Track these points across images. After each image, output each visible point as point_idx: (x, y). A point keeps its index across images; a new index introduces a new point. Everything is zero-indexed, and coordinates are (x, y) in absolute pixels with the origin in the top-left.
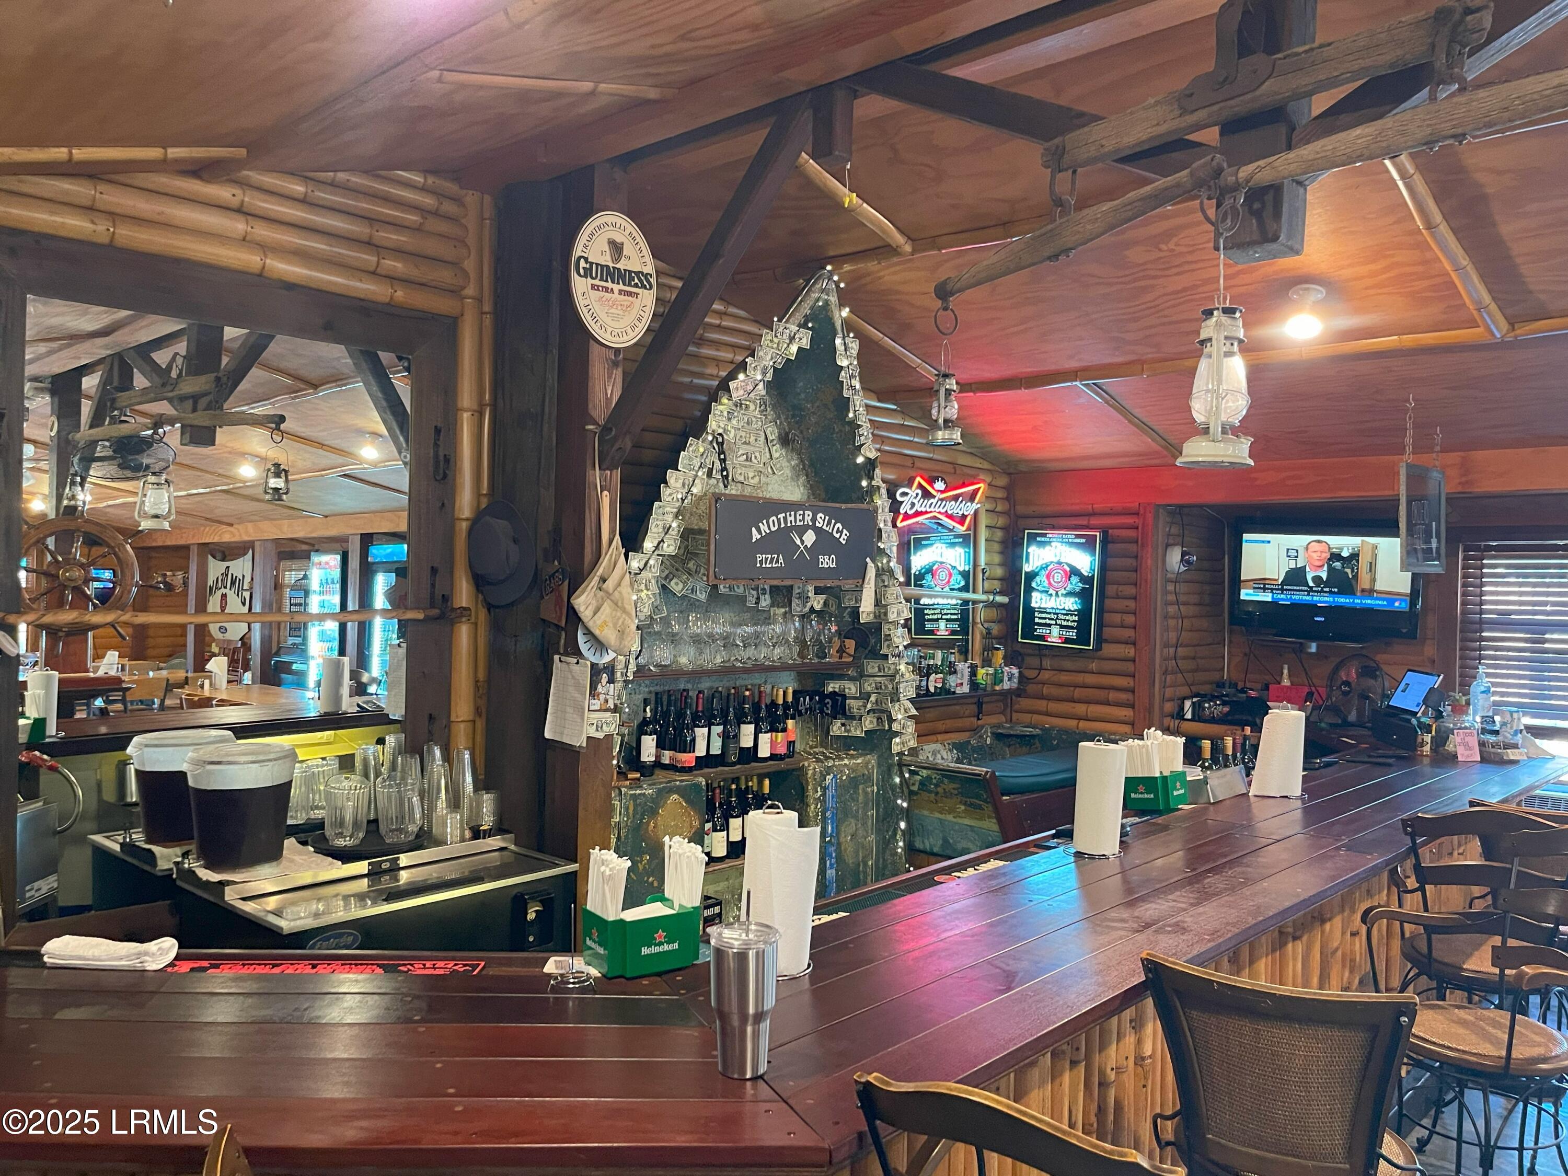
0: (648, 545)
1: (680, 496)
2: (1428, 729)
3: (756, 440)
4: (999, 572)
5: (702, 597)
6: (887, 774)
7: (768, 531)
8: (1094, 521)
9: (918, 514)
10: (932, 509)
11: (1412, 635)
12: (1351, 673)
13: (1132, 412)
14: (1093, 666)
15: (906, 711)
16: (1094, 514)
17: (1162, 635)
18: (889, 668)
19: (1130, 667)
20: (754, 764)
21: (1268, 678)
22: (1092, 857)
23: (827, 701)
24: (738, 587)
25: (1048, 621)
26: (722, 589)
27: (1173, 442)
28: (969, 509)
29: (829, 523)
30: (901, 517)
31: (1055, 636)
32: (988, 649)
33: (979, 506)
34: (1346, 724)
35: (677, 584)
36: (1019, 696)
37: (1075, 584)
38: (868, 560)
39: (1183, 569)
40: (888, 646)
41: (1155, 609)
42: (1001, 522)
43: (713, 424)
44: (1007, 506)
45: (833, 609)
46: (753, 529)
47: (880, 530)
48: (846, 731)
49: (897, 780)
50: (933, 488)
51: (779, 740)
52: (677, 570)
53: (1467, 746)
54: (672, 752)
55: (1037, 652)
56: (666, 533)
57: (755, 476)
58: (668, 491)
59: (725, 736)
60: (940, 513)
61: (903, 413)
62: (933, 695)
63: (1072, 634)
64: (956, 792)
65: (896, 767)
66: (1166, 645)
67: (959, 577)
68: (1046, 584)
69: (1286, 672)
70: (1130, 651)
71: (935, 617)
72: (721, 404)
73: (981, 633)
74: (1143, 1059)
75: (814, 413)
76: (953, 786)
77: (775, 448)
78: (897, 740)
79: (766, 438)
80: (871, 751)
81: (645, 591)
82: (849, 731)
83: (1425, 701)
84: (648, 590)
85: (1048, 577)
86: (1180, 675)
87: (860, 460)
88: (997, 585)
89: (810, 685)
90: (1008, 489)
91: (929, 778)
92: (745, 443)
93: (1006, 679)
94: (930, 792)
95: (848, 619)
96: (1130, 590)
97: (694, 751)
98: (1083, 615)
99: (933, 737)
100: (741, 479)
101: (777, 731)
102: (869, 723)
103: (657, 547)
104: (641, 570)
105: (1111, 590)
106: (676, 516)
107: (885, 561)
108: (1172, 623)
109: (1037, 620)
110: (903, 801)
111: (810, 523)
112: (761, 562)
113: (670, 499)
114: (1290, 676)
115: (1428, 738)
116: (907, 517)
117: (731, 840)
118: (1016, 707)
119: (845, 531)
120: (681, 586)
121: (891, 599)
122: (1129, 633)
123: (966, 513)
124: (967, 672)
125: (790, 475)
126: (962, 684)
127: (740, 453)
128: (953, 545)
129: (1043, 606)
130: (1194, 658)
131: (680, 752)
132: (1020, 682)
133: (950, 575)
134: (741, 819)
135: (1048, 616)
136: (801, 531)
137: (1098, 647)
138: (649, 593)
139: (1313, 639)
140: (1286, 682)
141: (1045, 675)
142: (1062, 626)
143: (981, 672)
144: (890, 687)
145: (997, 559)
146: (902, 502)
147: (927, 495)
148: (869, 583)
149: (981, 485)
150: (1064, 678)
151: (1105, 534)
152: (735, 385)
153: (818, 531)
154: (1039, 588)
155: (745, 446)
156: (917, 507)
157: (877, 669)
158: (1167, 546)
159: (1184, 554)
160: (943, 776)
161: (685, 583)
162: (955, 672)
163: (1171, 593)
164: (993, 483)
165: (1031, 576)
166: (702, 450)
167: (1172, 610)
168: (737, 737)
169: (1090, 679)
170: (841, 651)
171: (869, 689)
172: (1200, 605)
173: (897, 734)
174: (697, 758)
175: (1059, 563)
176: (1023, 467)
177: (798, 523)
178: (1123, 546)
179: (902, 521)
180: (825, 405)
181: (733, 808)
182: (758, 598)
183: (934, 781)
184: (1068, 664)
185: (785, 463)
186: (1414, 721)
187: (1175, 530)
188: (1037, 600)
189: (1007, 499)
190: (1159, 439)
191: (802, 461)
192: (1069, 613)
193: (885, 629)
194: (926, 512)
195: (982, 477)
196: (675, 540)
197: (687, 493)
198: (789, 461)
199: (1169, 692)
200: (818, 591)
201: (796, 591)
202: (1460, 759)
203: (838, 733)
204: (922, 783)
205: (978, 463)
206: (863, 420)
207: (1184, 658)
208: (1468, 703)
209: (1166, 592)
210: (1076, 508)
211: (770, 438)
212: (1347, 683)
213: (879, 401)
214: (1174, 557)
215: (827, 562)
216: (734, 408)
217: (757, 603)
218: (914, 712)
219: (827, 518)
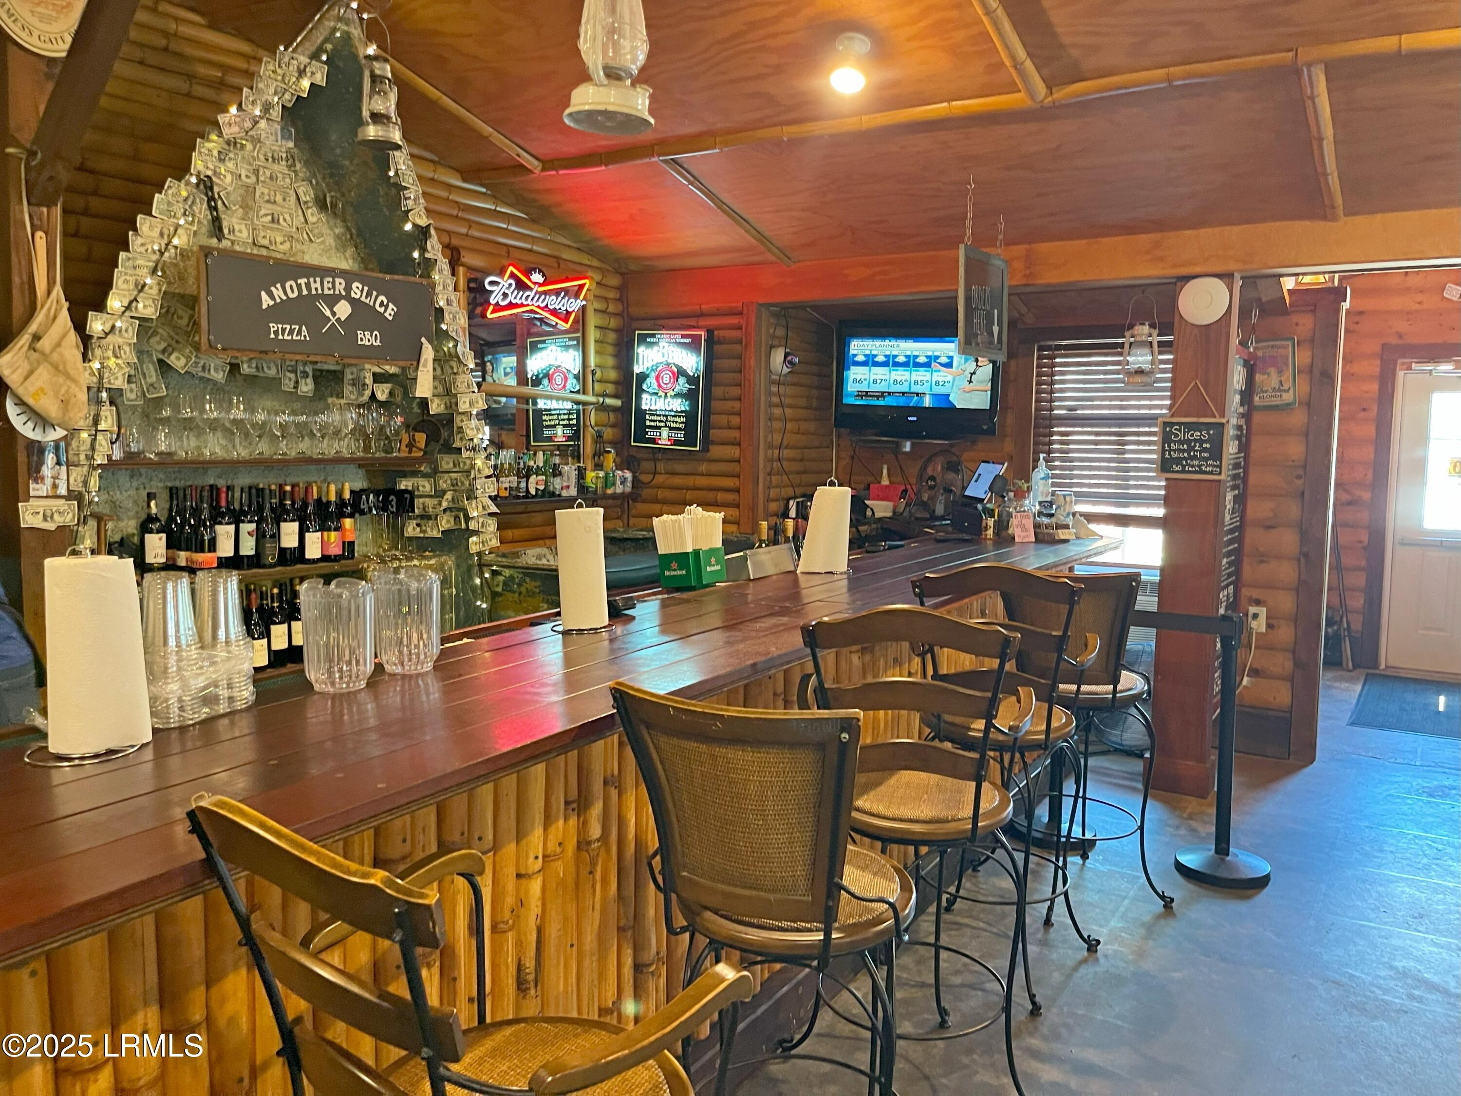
0: (114, 303)
1: (156, 248)
2: (991, 513)
3: (284, 200)
4: (613, 375)
5: (219, 376)
6: (467, 576)
7: (284, 298)
8: (703, 322)
9: (511, 306)
10: (529, 302)
11: (991, 432)
12: (937, 468)
13: (719, 196)
14: (703, 468)
15: (484, 508)
16: (702, 315)
17: (766, 437)
18: (465, 463)
19: (734, 467)
20: (299, 566)
21: (870, 479)
22: (580, 631)
23: (392, 497)
24: (269, 368)
25: (659, 424)
26: (246, 369)
27: (766, 234)
28: (574, 305)
29: (369, 294)
30: (491, 308)
31: (664, 437)
32: (599, 454)
33: (584, 303)
34: (934, 517)
35: (178, 359)
36: (635, 500)
37: (682, 385)
38: (423, 340)
39: (786, 370)
40: (461, 439)
41: (759, 408)
42: (613, 323)
43: (198, 163)
44: (620, 308)
45: (399, 399)
46: (263, 293)
47: (440, 311)
48: (421, 531)
49: (478, 581)
50: (530, 280)
51: (332, 540)
52: (177, 342)
53: (1024, 528)
54: (188, 554)
55: (651, 456)
56: (140, 291)
57: (285, 241)
58: (140, 240)
59: (260, 535)
60: (538, 307)
61: (495, 198)
62: (533, 497)
63: (680, 436)
64: (537, 590)
65: (477, 568)
66: (770, 446)
67: (575, 381)
68: (655, 385)
69: (885, 471)
70: (734, 452)
71: (552, 423)
72: (209, 141)
73: (593, 436)
74: (589, 843)
75: (353, 172)
76: (534, 584)
77: (310, 211)
78: (474, 539)
79: (298, 199)
80: (450, 551)
81: (113, 359)
82: (424, 532)
83: (991, 488)
84: (117, 357)
85: (657, 378)
86: (785, 477)
87: (408, 227)
88: (610, 388)
89: (381, 484)
90: (621, 289)
91: (511, 578)
92: (268, 201)
93: (618, 482)
94: (514, 592)
95: (416, 410)
96: (735, 391)
97: (215, 551)
98: (690, 417)
99: (541, 542)
100: (265, 242)
101: (329, 530)
102: (446, 523)
103: (128, 308)
104: (107, 334)
105: (717, 391)
106: (154, 272)
107: (451, 345)
108: (777, 425)
109: (648, 423)
110: (482, 601)
111: (344, 293)
112: (276, 333)
113: (142, 249)
114: (889, 474)
115: (991, 522)
116: (498, 308)
117: (273, 648)
118: (633, 512)
119: (391, 306)
120: (183, 361)
121: (462, 388)
122: (735, 434)
123: (570, 310)
124: (574, 474)
125: (333, 244)
126: (568, 487)
127: (262, 212)
128: (567, 347)
129: (653, 408)
130: (801, 460)
131: (196, 552)
132: (633, 487)
133: (566, 379)
134: (286, 625)
135: (658, 418)
136: (332, 301)
137: (705, 449)
138: (120, 361)
139: (908, 438)
140: (885, 482)
141: (660, 479)
142: (671, 428)
143: (590, 475)
144: (467, 483)
145: (610, 361)
146: (492, 292)
147: (521, 286)
148: (425, 366)
149: (586, 281)
150: (677, 481)
151: (710, 332)
152: (227, 119)
153: (354, 302)
154: (650, 390)
155: (269, 206)
156: (511, 298)
157: (451, 464)
158: (772, 347)
159: (786, 355)
160: (525, 574)
161: (188, 358)
162: (560, 474)
163: (774, 394)
164: (603, 282)
165: (643, 377)
166: (184, 194)
167: (777, 412)
168: (276, 536)
169: (701, 481)
170: (411, 446)
171: (445, 486)
172: (806, 408)
173: (476, 533)
174: (220, 559)
175: (668, 364)
176: (633, 267)
177: (326, 292)
178: (729, 346)
179: (492, 313)
180: (365, 163)
181: (275, 614)
182: (297, 382)
183: (517, 581)
184: (679, 467)
185: (326, 230)
186: (980, 507)
187: (780, 332)
188: (647, 402)
189: (620, 300)
190: (753, 231)
191: (348, 229)
192: (677, 414)
193: (457, 419)
194: (522, 305)
195: (589, 274)
196: (154, 300)
197: (167, 245)
198: (331, 228)
199: (773, 493)
200: (378, 378)
201: (348, 376)
202: (1017, 540)
203: (411, 535)
204: (505, 584)
205: (585, 259)
206: (409, 180)
207: (789, 460)
208: (1029, 489)
209: (770, 393)
210: (687, 309)
211: (303, 198)
212: (933, 478)
213: (465, 180)
214: (778, 357)
215: (368, 338)
216: (226, 147)
217: (296, 387)
218: (494, 509)
219: (366, 288)
